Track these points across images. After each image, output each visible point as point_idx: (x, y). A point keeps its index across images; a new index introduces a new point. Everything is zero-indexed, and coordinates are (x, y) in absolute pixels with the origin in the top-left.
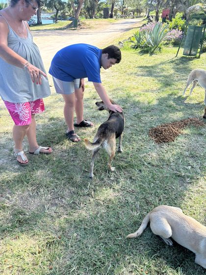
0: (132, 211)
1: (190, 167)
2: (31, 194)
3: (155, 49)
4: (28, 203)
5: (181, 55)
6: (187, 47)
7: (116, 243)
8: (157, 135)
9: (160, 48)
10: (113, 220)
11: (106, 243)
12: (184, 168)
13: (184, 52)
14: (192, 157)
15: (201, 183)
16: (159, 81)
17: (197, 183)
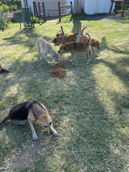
0: (84, 119)
1: (85, 83)
2: (18, 154)
3: (3, 26)
4: (22, 161)
5: (23, 27)
6: (25, 21)
7: (95, 138)
8: (57, 75)
9: (6, 25)
10: (81, 130)
11: (91, 142)
12: (84, 85)
13: (24, 25)
14: (81, 78)
15: (97, 87)
16: (24, 45)
17: (95, 88)
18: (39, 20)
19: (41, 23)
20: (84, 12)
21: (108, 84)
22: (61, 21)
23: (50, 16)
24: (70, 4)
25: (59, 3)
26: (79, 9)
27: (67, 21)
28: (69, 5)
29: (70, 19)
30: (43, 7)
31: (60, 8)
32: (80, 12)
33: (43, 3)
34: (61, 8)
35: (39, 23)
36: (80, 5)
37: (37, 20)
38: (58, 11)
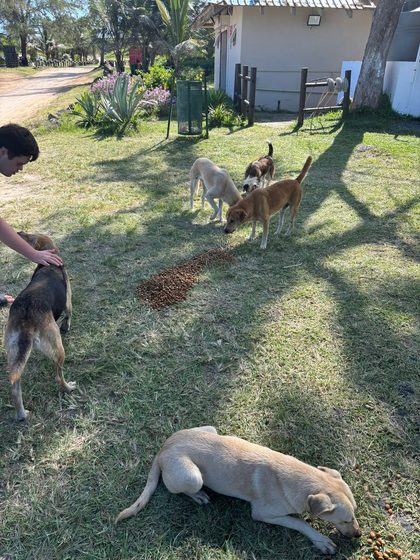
0: (124, 462)
1: (220, 341)
3: (124, 126)
5: (174, 134)
6: (183, 119)
8: (153, 294)
9: (135, 124)
10: (85, 496)
12: (210, 347)
13: (179, 129)
14: (221, 321)
15: (243, 365)
16: (143, 187)
17: (236, 367)
18: (232, 119)
19: (235, 128)
20: (390, 105)
21: (287, 363)
22: (302, 128)
23: (282, 108)
24: (341, 79)
25: (305, 73)
26: (373, 95)
27: (323, 128)
28: (339, 81)
29: (335, 123)
30: (254, 80)
31: (304, 87)
32: (374, 106)
33: (254, 70)
34: (307, 89)
35: (229, 126)
36: (377, 82)
37: (227, 119)
38: (298, 96)
